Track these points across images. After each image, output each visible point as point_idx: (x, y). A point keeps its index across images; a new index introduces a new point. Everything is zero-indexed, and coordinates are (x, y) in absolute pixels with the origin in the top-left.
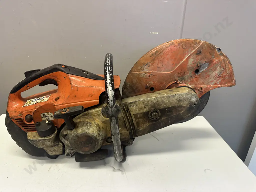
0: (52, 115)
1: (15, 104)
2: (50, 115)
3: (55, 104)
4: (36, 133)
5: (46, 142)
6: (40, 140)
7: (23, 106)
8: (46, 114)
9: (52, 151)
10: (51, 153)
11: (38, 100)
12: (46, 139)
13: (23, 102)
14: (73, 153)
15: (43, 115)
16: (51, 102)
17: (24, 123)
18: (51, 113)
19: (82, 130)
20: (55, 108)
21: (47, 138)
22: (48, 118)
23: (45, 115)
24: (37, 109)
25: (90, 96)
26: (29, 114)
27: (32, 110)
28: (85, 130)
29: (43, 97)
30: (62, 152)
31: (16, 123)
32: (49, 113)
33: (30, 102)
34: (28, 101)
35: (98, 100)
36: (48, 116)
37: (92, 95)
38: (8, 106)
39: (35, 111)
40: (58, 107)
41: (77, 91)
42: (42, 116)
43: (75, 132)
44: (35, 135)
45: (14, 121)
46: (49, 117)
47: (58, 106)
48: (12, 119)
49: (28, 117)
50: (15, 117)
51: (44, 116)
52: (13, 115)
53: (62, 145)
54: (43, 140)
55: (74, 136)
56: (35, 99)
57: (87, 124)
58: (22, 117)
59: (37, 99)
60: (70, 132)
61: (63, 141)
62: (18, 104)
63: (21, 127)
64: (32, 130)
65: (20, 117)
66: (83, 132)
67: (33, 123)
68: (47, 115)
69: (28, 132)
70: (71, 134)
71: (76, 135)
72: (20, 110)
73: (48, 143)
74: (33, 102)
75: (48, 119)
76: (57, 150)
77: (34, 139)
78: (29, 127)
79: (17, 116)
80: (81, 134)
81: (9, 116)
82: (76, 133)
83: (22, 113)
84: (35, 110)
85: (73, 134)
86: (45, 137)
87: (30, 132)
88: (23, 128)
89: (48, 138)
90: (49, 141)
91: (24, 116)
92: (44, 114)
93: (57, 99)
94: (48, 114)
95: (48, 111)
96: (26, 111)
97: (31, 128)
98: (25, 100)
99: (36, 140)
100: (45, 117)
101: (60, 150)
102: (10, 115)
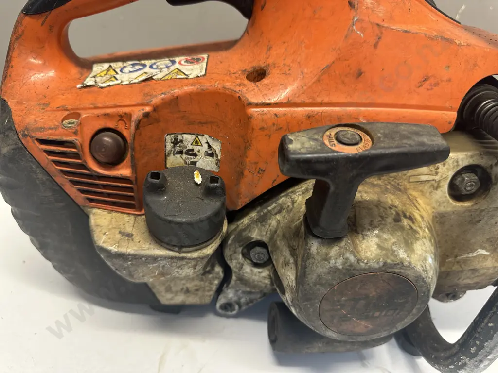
0: (217, 146)
2: (206, 146)
3: (254, 100)
4: (132, 217)
5: (179, 267)
6: (155, 259)
7: (79, 86)
8: (188, 138)
9: (174, 289)
10: (169, 296)
11: (147, 69)
12: (183, 258)
13: (74, 71)
14: (247, 304)
15: (176, 142)
16: (228, 85)
17: (83, 166)
18: (210, 140)
19: (380, 247)
20: (249, 118)
21: (189, 255)
22: (193, 159)
23: (182, 141)
24: (156, 109)
25: (427, 85)
26: (111, 125)
27: (127, 110)
28: (395, 248)
29: (173, 62)
30: (212, 297)
31: (46, 160)
32: (203, 139)
33: (112, 72)
34: (97, 68)
35: (451, 109)
36: (196, 148)
37: (437, 84)
38: (5, 77)
39: (147, 115)
40: (265, 117)
41: (375, 46)
42: (169, 146)
43: (348, 255)
44: (129, 229)
45: (38, 150)
46: (195, 155)
47: (265, 110)
48: (25, 136)
49: (107, 139)
50: (42, 129)
51: (178, 149)
52: (30, 120)
53: (222, 275)
54: (172, 258)
55: (334, 270)
56: (133, 65)
58: (76, 133)
59: (145, 65)
60: (324, 250)
61: (233, 264)
62: (51, 73)
63: (64, 181)
64: (114, 204)
65: (67, 135)
66: (389, 261)
67: (124, 171)
68: (190, 147)
69: (95, 211)
70: (327, 259)
71: (351, 265)
72: (67, 100)
74: (129, 75)
75: (189, 162)
76: (197, 290)
77: (129, 249)
78: (104, 187)
79: (50, 129)
80: (377, 266)
81: (11, 121)
82: (352, 259)
83: (79, 115)
84: (148, 109)
85: (332, 261)
86: (184, 249)
87: (105, 213)
88: (72, 191)
89: (195, 255)
90: (195, 266)
91: (89, 132)
92: (180, 137)
93: (258, 75)
94: (197, 143)
95: (197, 127)
96: (96, 108)
97: (109, 195)
98: (87, 65)
99: (135, 257)
100: (181, 152)
101: (209, 291)
102: (16, 118)
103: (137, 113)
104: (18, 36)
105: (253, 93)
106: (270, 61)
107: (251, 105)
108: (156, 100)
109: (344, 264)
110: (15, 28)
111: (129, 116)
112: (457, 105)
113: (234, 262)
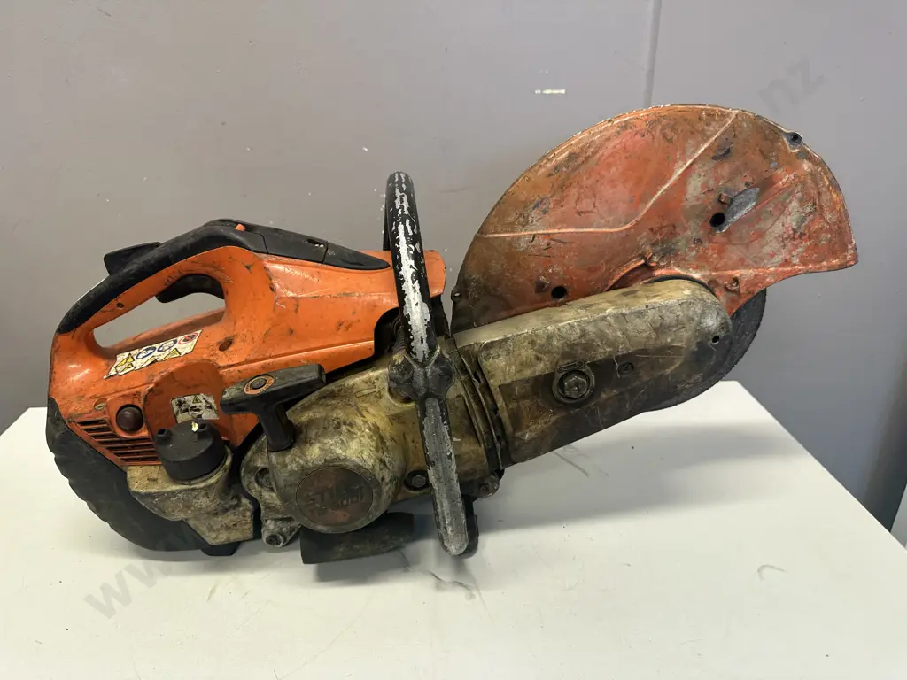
0: (211, 401)
1: (76, 371)
2: (204, 401)
3: (221, 364)
4: (158, 467)
5: (195, 498)
6: (173, 493)
7: (105, 377)
8: (189, 399)
9: (215, 527)
10: (214, 535)
11: (156, 353)
12: (193, 489)
13: (103, 363)
14: (291, 532)
15: (180, 404)
16: (205, 356)
17: (114, 435)
18: (205, 397)
19: (321, 449)
20: (221, 377)
21: (197, 486)
22: (198, 413)
23: (185, 402)
24: (157, 384)
25: (343, 327)
26: (129, 402)
27: (137, 389)
28: (332, 448)
29: (175, 342)
30: (252, 530)
31: (85, 436)
32: (201, 397)
33: (130, 360)
34: (120, 358)
35: (369, 339)
36: (198, 405)
37: (350, 326)
38: (51, 381)
39: (151, 390)
40: (233, 374)
41: (296, 311)
42: (176, 408)
43: (297, 459)
44: (155, 476)
45: (80, 431)
46: (198, 410)
47: (232, 369)
48: (70, 422)
49: (127, 413)
50: (81, 415)
51: (183, 408)
52: (72, 410)
53: (250, 507)
54: (185, 490)
55: (292, 473)
56: (147, 350)
57: (338, 426)
58: (104, 413)
59: (155, 348)
60: (281, 460)
61: (253, 494)
62: (87, 371)
63: (102, 449)
64: (143, 459)
65: (98, 416)
66: (328, 458)
67: (144, 433)
68: (192, 405)
69: (130, 468)
70: (285, 465)
71: (302, 467)
72: (98, 390)
73: (203, 502)
74: (141, 360)
75: (195, 416)
76: (234, 525)
77: (154, 489)
78: (133, 447)
79: (87, 413)
80: (320, 463)
81: (59, 414)
82: (302, 462)
83: (106, 399)
84: (151, 386)
85: (289, 467)
86: (193, 482)
87: (138, 467)
88: (110, 456)
89: (202, 485)
90: (207, 495)
91: (114, 410)
92: (182, 399)
93: (225, 345)
94: (197, 401)
95: (193, 389)
96: (117, 392)
97: (138, 453)
98: (110, 355)
99: (159, 494)
100: (187, 410)
101: (246, 524)
102: (62, 411)
103: (145, 390)
104: (56, 349)
105: (222, 360)
106: (235, 333)
107: (219, 367)
108: (157, 379)
109: (298, 466)
110: (53, 344)
111: (139, 393)
112: (372, 335)
113: (253, 490)
